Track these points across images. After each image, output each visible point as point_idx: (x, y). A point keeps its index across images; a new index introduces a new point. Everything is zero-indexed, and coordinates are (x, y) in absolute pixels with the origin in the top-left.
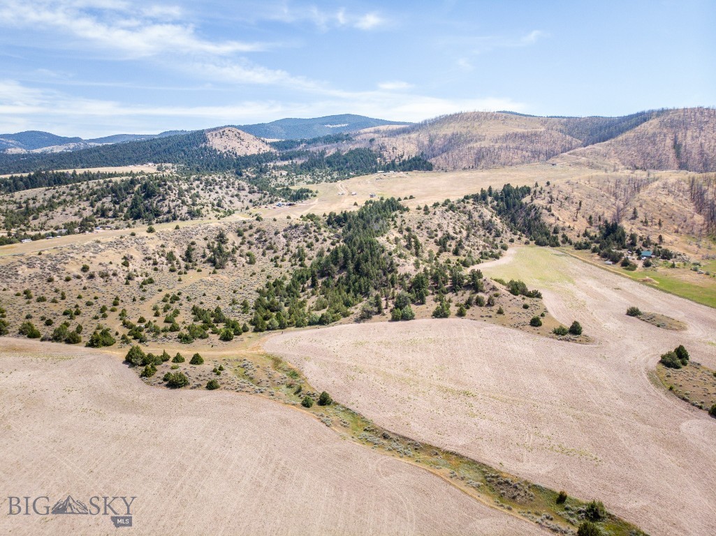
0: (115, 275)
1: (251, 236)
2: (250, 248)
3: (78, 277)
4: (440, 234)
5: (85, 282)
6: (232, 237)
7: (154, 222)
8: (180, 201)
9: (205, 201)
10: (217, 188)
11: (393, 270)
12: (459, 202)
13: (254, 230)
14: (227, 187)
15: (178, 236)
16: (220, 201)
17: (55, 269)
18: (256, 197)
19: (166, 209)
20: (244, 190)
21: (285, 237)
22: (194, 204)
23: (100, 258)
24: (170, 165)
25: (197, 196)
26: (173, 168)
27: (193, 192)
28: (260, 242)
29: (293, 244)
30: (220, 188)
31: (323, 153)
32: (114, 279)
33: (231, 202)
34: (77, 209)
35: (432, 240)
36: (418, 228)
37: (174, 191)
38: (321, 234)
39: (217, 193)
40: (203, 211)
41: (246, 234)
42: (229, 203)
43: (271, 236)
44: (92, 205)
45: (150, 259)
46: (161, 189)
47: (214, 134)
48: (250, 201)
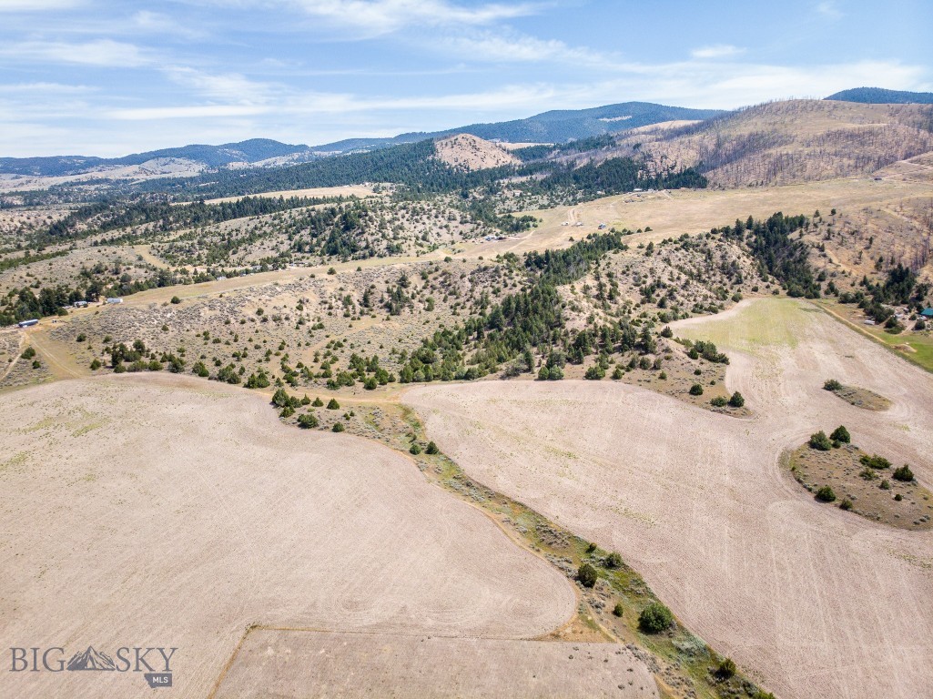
0: (287, 319)
1: (435, 279)
2: (432, 293)
3: (253, 320)
4: (650, 281)
5: (258, 325)
6: (415, 281)
7: (350, 258)
8: (380, 234)
9: (409, 234)
10: (425, 217)
11: (561, 325)
12: (700, 237)
13: (440, 272)
14: (436, 217)
15: (358, 279)
16: (426, 233)
17: (233, 312)
18: (467, 228)
19: (363, 244)
20: (455, 219)
21: (471, 281)
22: (395, 238)
23: (276, 302)
24: (388, 184)
25: (401, 228)
26: (391, 188)
27: (397, 223)
28: (443, 287)
29: (479, 289)
30: (428, 218)
31: (572, 164)
32: (286, 323)
33: (438, 234)
34: (274, 243)
35: (637, 288)
36: (624, 273)
37: (375, 223)
38: (512, 279)
39: (424, 224)
40: (404, 247)
41: (430, 277)
42: (436, 236)
43: (456, 280)
44: (290, 239)
45: (326, 303)
46: (361, 221)
47: (444, 143)
48: (461, 233)
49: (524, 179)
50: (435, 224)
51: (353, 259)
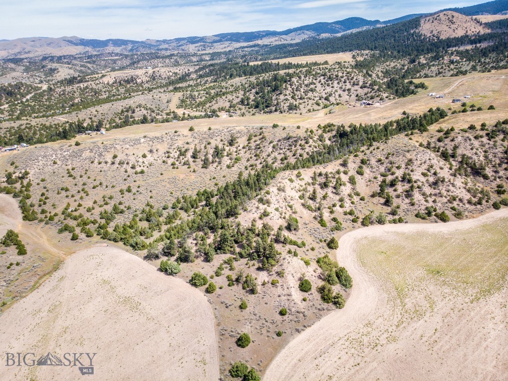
3: (107, 162)
5: (107, 166)
8: (292, 95)
9: (316, 95)
14: (345, 82)
16: (330, 95)
17: (100, 155)
18: (364, 92)
20: (358, 85)
22: (301, 98)
25: (312, 90)
26: (367, 54)
28: (255, 149)
29: (274, 154)
30: (338, 83)
32: (124, 166)
34: (234, 97)
37: (293, 87)
41: (253, 140)
43: (266, 144)
44: (244, 95)
45: (168, 153)
46: (284, 85)
47: (427, 20)
48: (357, 96)
49: (469, 47)
50: (341, 88)
51: (264, 113)
